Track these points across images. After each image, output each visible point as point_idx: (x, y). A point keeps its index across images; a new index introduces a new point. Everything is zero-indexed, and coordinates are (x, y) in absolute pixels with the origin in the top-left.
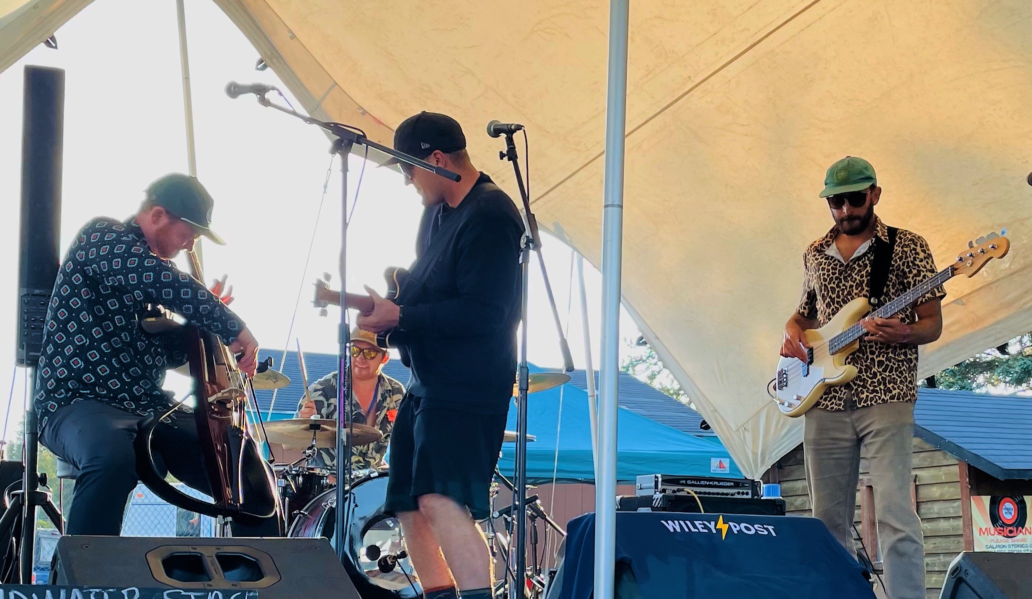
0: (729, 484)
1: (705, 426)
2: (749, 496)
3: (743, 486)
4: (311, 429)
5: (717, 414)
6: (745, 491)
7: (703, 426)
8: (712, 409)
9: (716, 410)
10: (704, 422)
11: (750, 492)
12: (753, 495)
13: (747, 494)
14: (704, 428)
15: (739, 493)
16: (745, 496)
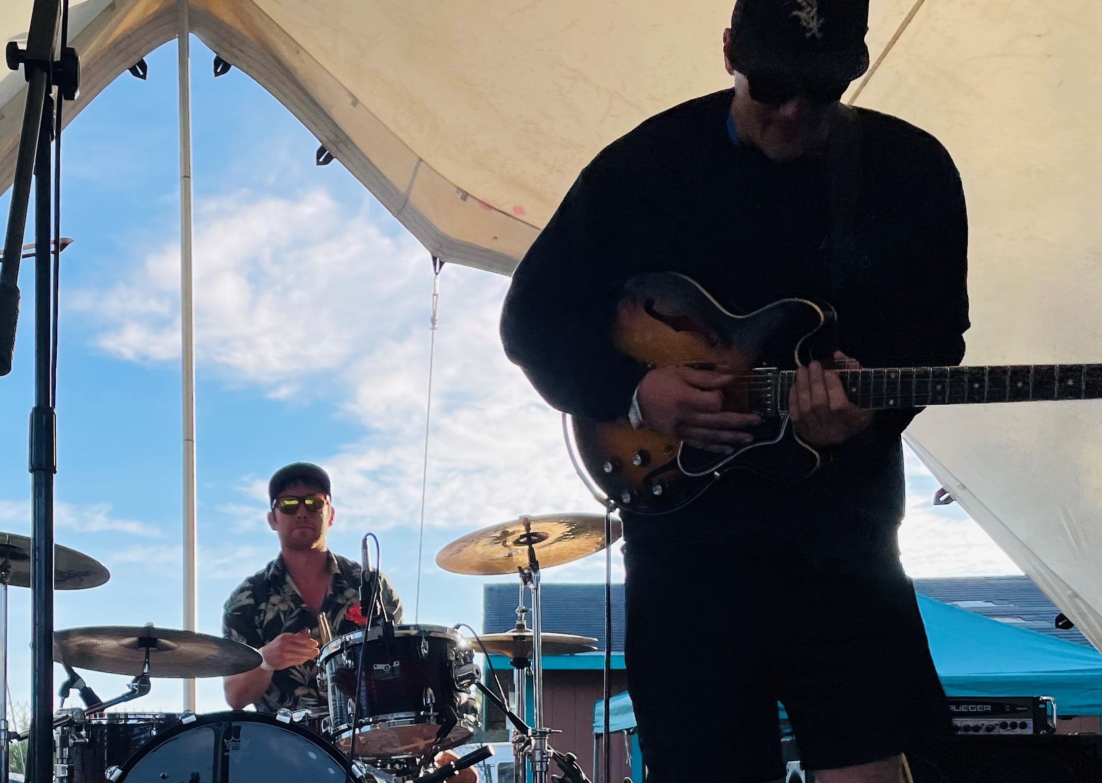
0: (979, 708)
1: (1063, 623)
2: (1029, 731)
3: (1014, 712)
4: (140, 647)
5: (1078, 602)
6: (1018, 721)
7: (1060, 624)
8: (1069, 592)
9: (1076, 595)
10: (1061, 617)
11: (1030, 722)
12: (1036, 729)
13: (1024, 726)
14: (1063, 627)
15: (1004, 726)
16: (1019, 731)
